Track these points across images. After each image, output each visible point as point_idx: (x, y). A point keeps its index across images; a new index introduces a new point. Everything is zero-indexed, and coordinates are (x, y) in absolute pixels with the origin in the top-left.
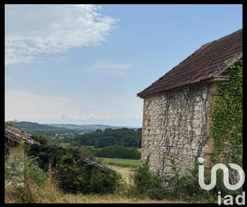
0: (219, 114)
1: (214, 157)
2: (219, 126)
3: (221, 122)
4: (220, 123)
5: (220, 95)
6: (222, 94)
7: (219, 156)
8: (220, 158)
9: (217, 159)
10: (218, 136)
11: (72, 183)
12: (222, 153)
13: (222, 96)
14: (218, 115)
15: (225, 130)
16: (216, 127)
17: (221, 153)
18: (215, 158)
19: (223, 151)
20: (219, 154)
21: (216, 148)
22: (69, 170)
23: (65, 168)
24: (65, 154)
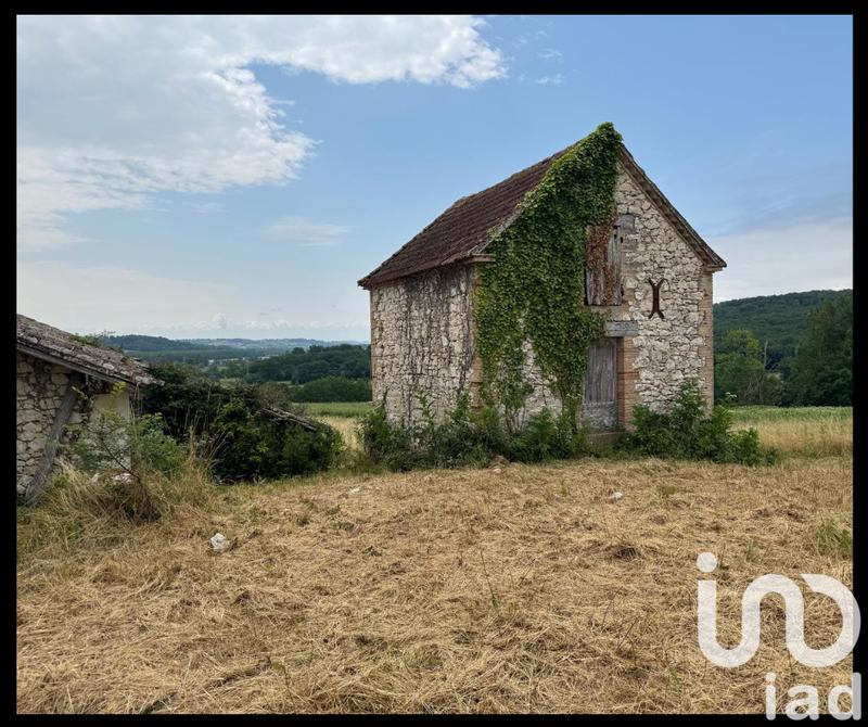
1: (484, 389)
2: (488, 337)
4: (488, 331)
5: (485, 286)
6: (487, 284)
8: (492, 389)
9: (488, 392)
10: (487, 353)
11: (246, 461)
14: (485, 318)
15: (496, 342)
16: (483, 338)
17: (493, 381)
19: (496, 378)
21: (485, 373)
22: (237, 434)
23: (229, 429)
24: (227, 401)
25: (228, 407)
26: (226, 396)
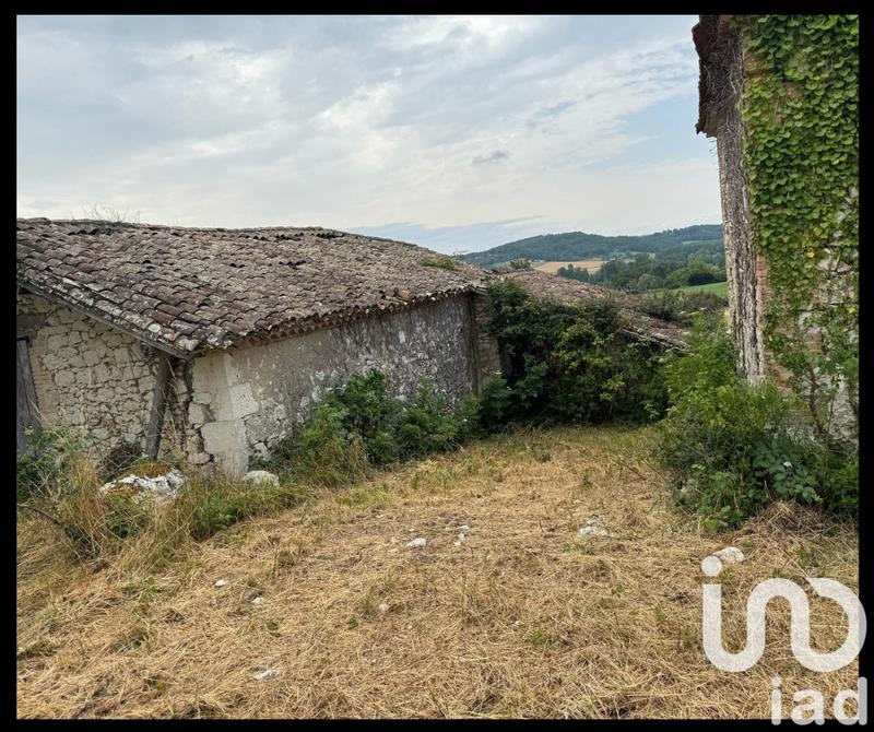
0: (767, 150)
1: (776, 330)
2: (778, 201)
3: (782, 182)
4: (779, 186)
5: (768, 72)
6: (771, 66)
7: (801, 322)
8: (802, 328)
9: (790, 336)
10: (781, 241)
12: (810, 307)
13: (776, 70)
14: (766, 156)
15: (806, 211)
16: (764, 207)
17: (805, 311)
18: (781, 330)
19: (814, 301)
20: (796, 313)
21: (778, 292)
22: (583, 366)
23: (574, 359)
24: (572, 322)
25: (572, 331)
26: (570, 316)
